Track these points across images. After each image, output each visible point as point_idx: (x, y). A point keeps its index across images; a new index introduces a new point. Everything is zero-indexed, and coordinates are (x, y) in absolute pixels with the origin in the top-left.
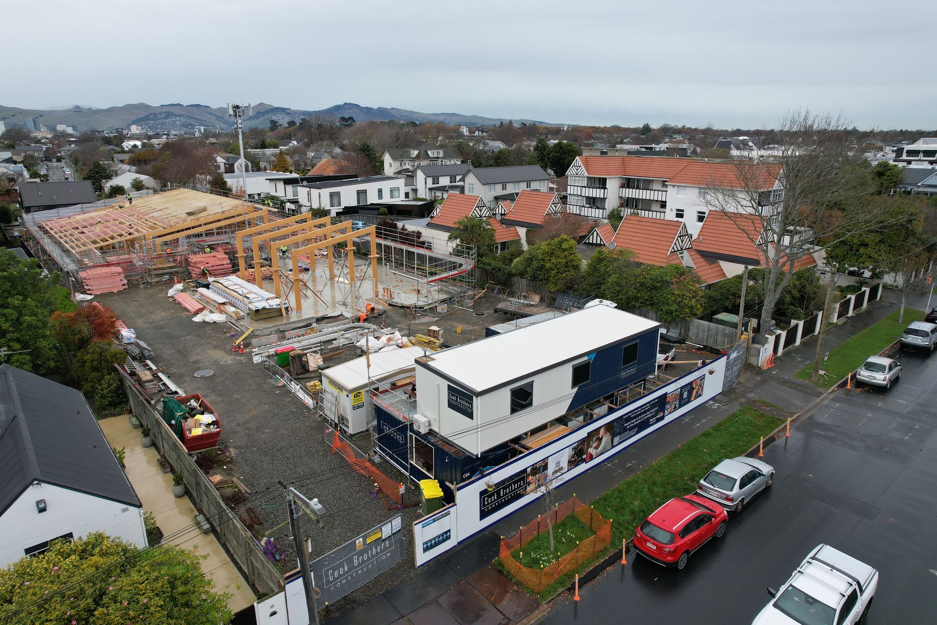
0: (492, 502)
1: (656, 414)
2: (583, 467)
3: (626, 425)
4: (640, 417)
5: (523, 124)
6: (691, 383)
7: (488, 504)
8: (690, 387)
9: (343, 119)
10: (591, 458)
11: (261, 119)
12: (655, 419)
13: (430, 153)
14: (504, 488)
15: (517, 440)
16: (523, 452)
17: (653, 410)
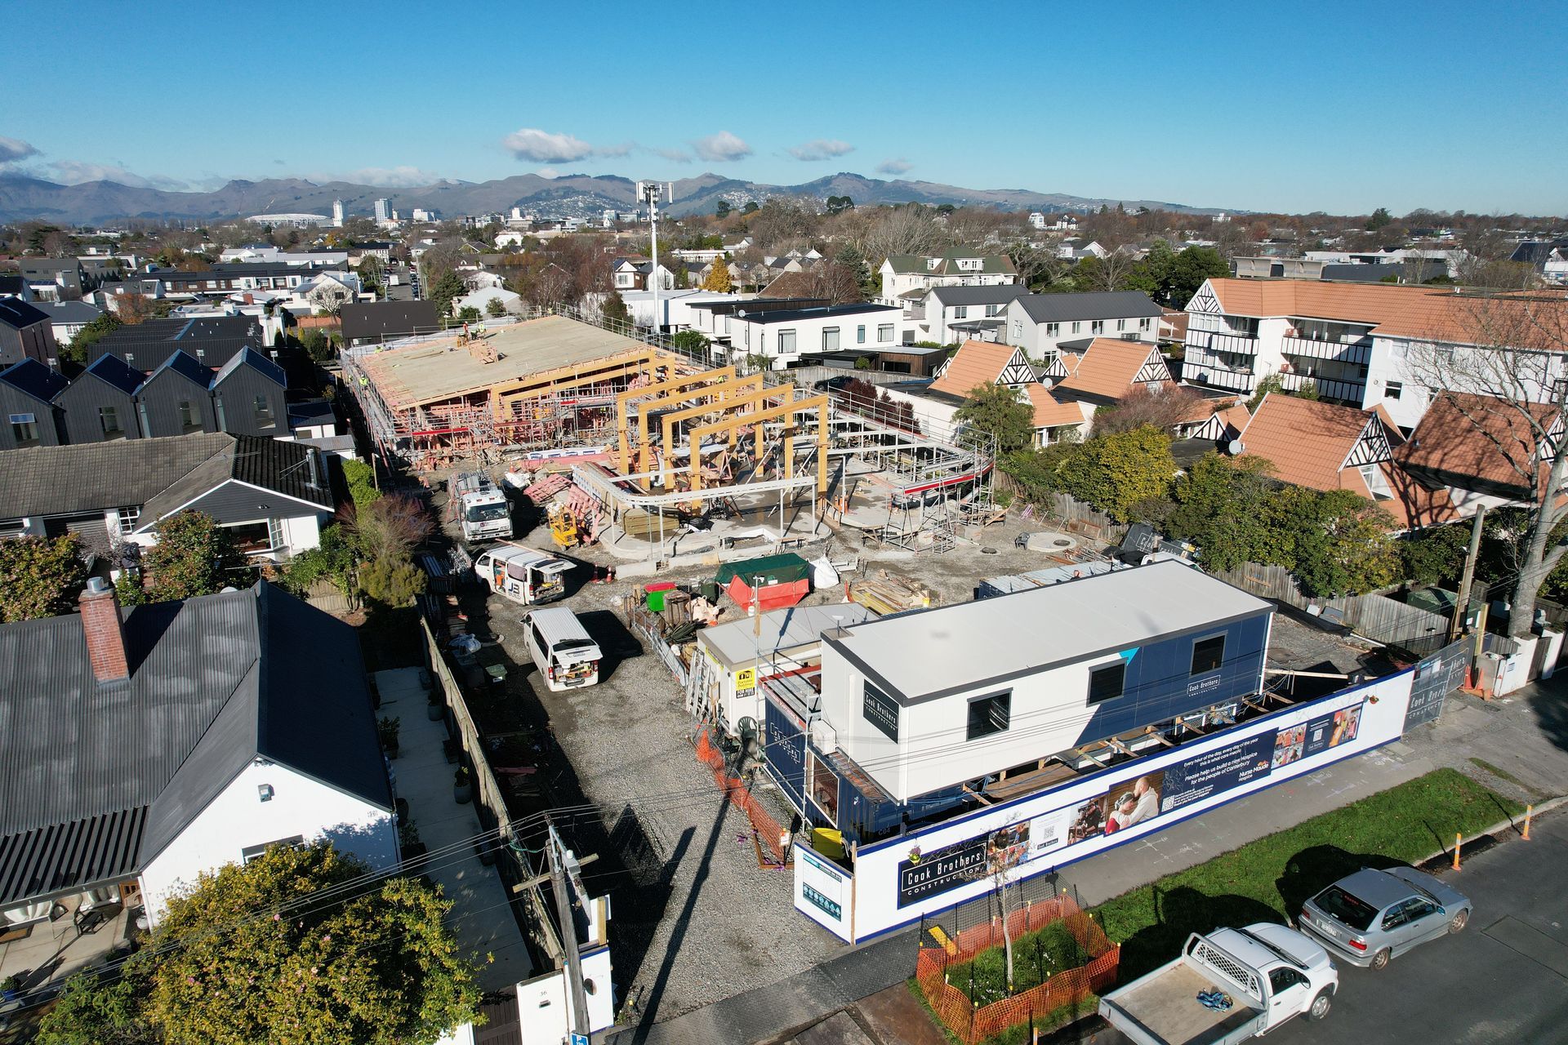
0: (920, 882)
1: (1254, 763)
2: (1098, 843)
3: (1189, 778)
4: (1219, 767)
5: (1142, 209)
6: (1331, 716)
7: (914, 884)
8: (1329, 723)
9: (832, 200)
10: (1116, 828)
11: (706, 199)
12: (1250, 772)
13: (959, 263)
14: (945, 862)
15: (978, 784)
16: (984, 805)
17: (1248, 757)
